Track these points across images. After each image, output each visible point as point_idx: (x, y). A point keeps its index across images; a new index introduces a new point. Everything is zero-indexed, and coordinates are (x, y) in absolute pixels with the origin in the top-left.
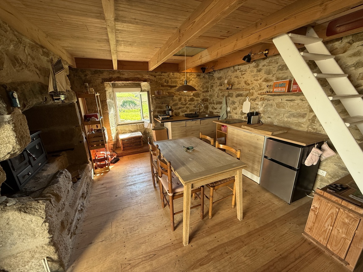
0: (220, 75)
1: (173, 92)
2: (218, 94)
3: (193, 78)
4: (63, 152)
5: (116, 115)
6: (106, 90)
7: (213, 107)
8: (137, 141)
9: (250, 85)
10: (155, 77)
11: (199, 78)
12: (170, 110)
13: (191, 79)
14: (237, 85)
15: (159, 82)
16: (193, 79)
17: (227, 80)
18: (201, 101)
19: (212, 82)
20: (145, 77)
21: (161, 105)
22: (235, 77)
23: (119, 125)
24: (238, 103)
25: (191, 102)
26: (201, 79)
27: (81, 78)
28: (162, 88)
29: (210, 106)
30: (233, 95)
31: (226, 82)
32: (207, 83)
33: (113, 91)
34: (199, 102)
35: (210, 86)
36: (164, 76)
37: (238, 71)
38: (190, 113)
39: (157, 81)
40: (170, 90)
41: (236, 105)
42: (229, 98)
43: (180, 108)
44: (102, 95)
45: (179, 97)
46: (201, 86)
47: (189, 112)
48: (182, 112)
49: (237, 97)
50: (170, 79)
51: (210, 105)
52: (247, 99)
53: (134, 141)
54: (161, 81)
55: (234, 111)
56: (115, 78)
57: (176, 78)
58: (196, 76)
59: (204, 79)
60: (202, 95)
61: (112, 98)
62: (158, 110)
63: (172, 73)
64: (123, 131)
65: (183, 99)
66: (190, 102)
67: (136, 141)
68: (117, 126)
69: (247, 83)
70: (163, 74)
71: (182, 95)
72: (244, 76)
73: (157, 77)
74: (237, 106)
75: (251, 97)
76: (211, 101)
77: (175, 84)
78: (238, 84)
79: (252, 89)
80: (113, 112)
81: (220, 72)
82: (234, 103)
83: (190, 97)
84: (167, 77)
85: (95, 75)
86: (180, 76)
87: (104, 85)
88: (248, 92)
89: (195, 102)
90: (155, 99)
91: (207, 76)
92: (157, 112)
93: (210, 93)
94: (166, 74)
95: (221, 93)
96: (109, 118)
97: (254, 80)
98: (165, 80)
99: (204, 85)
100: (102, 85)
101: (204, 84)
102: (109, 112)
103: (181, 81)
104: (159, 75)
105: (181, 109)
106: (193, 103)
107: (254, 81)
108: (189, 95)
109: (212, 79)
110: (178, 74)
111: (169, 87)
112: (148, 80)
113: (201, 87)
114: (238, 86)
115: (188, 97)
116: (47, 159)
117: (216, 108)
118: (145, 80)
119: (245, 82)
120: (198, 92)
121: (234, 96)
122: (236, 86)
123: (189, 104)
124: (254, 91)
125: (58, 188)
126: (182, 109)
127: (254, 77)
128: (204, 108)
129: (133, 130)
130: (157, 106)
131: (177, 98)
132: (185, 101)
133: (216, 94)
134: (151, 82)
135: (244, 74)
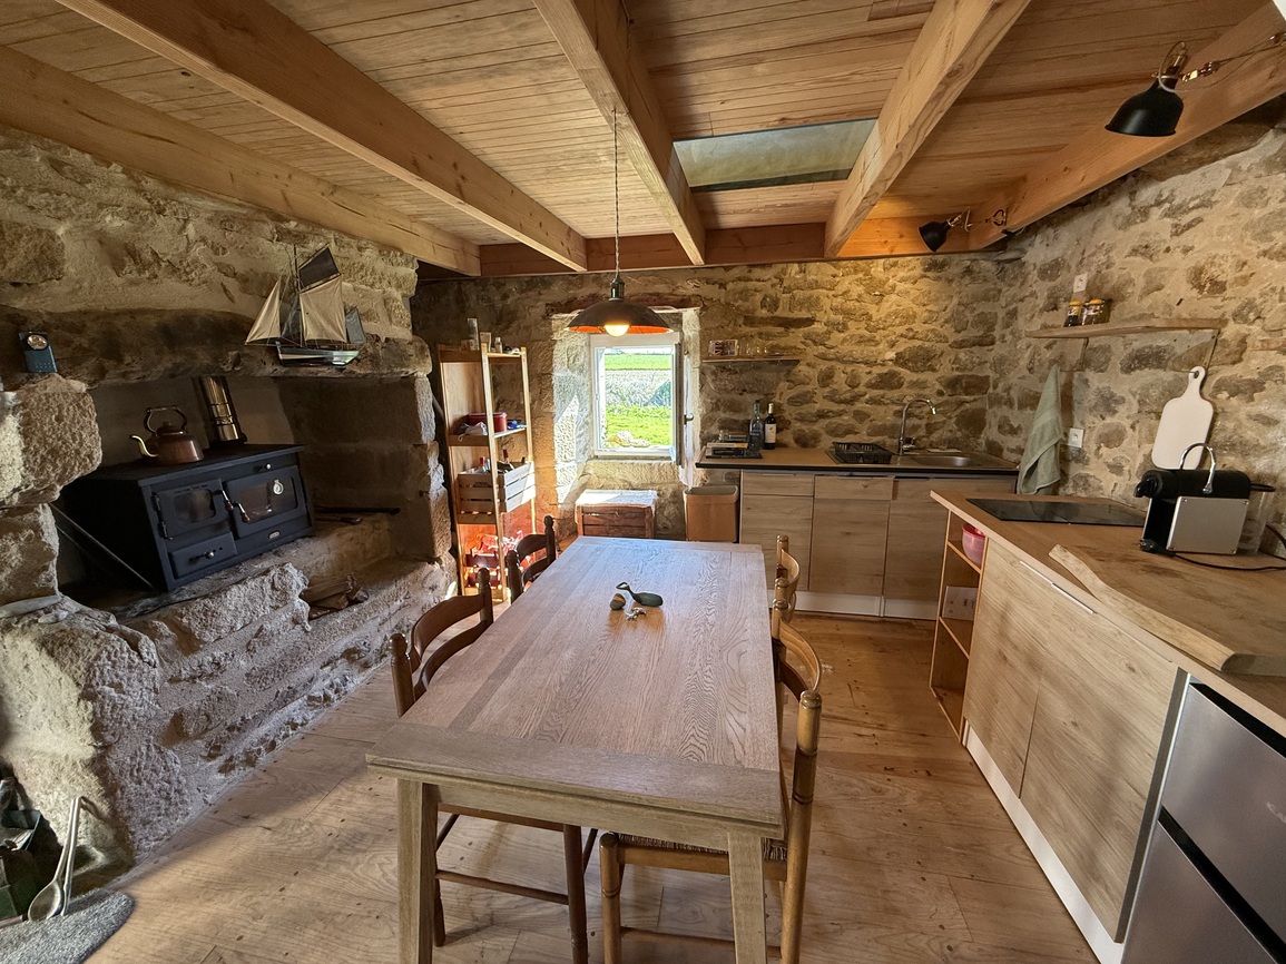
0: (1055, 253)
1: (795, 347)
2: (1036, 352)
3: (903, 280)
4: (379, 515)
5: (588, 424)
6: (556, 341)
7: (1006, 419)
8: (633, 523)
9: (1228, 293)
10: (723, 286)
11: (938, 279)
12: (771, 420)
13: (894, 287)
14: (1141, 297)
15: (738, 308)
16: (901, 287)
17: (1084, 277)
18: (938, 387)
19: (1013, 291)
20: (681, 291)
21: (736, 397)
22: (1135, 252)
23: (597, 457)
24: (1135, 407)
25: (882, 392)
26: (950, 281)
27: (493, 306)
28: (746, 330)
29: (993, 417)
30: (1108, 361)
31: (1080, 284)
32: (986, 299)
33: (589, 345)
34: (927, 392)
35: (1001, 314)
36: (759, 280)
37: (1156, 212)
38: (875, 439)
39: (728, 304)
40: (780, 335)
41: (1121, 418)
42: (1090, 374)
43: (822, 415)
44: (543, 356)
45: (824, 366)
46: (946, 315)
47: (869, 435)
48: (832, 432)
49: (1128, 369)
50: (788, 290)
51: (995, 409)
52: (1195, 384)
53: (622, 522)
54: (746, 300)
55: (1104, 450)
56: (584, 301)
57: (816, 285)
58: (918, 271)
59: (967, 280)
60: (952, 357)
61: (583, 365)
62: (722, 415)
63: (796, 267)
64: (603, 481)
65: (840, 379)
66: (876, 392)
67: (628, 522)
68: (590, 459)
69: (1204, 277)
70: (757, 273)
71: (837, 359)
72: (1187, 238)
73: (730, 286)
74: (1127, 423)
75: (1227, 372)
76: (999, 390)
77: (809, 311)
78: (1147, 292)
79: (1239, 316)
80: (576, 413)
81: (1056, 238)
82: (1109, 403)
83: (877, 370)
84: (773, 286)
85: (530, 293)
86: (834, 276)
87: (550, 324)
88: (1208, 339)
89: (904, 389)
90: (714, 373)
91: (986, 265)
92: (717, 424)
93: (999, 350)
94: (768, 274)
95: (1049, 347)
96: (556, 432)
97: (1265, 253)
98: (764, 299)
99: (967, 313)
100: (544, 326)
101: (966, 305)
102: (556, 411)
103: (839, 299)
104: (740, 279)
105: (827, 421)
106: (895, 394)
107: (1265, 262)
108: (873, 359)
109: (1015, 278)
110: (828, 268)
111: (780, 326)
112: (693, 299)
113: (946, 322)
114: (1148, 301)
115: (868, 370)
116: (310, 525)
117: (1019, 427)
118: (682, 301)
119: (1197, 278)
120: (927, 344)
121: (1116, 363)
122: (1134, 304)
123: (872, 401)
124: (1256, 328)
125: (205, 615)
126: (833, 420)
127: (1264, 235)
128: (957, 423)
129: (635, 482)
130: (719, 400)
131: (814, 373)
132: (853, 387)
133: (1027, 355)
134: (704, 308)
135: (1189, 226)
